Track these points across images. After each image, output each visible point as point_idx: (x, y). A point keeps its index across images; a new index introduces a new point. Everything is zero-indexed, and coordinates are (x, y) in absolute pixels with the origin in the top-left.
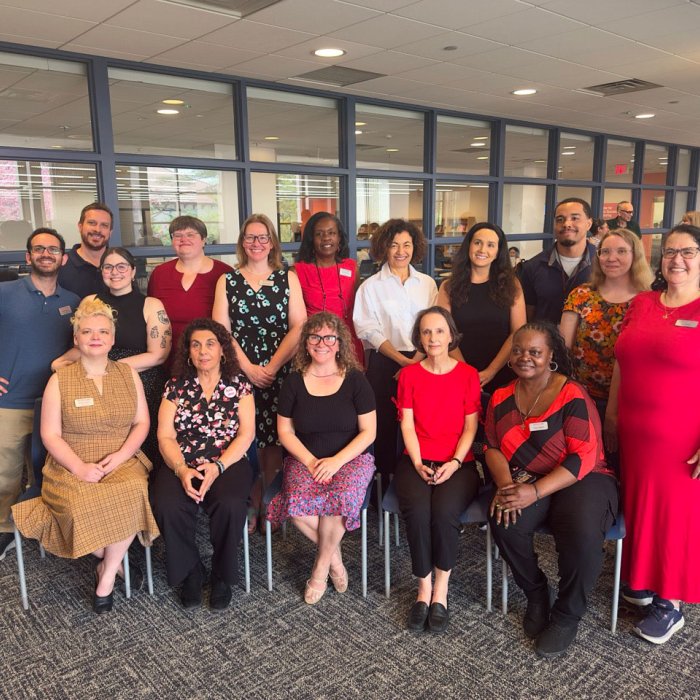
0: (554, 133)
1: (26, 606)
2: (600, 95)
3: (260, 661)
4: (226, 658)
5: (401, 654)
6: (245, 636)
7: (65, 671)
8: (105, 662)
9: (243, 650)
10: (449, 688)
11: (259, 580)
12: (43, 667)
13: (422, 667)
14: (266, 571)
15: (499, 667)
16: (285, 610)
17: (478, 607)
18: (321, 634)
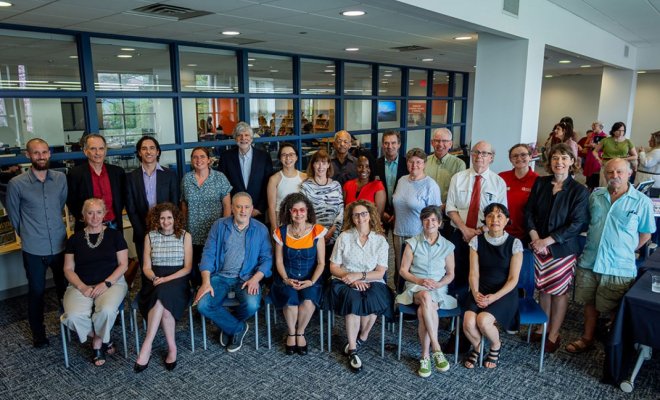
0: (375, 67)
1: (68, 366)
2: (398, 51)
3: (203, 382)
4: (184, 382)
5: (275, 373)
6: (193, 372)
7: (97, 394)
8: (119, 389)
9: (193, 378)
10: (299, 387)
11: (199, 345)
12: (85, 393)
13: (286, 379)
14: (203, 340)
15: (324, 376)
16: (214, 359)
17: (316, 350)
18: (234, 368)
